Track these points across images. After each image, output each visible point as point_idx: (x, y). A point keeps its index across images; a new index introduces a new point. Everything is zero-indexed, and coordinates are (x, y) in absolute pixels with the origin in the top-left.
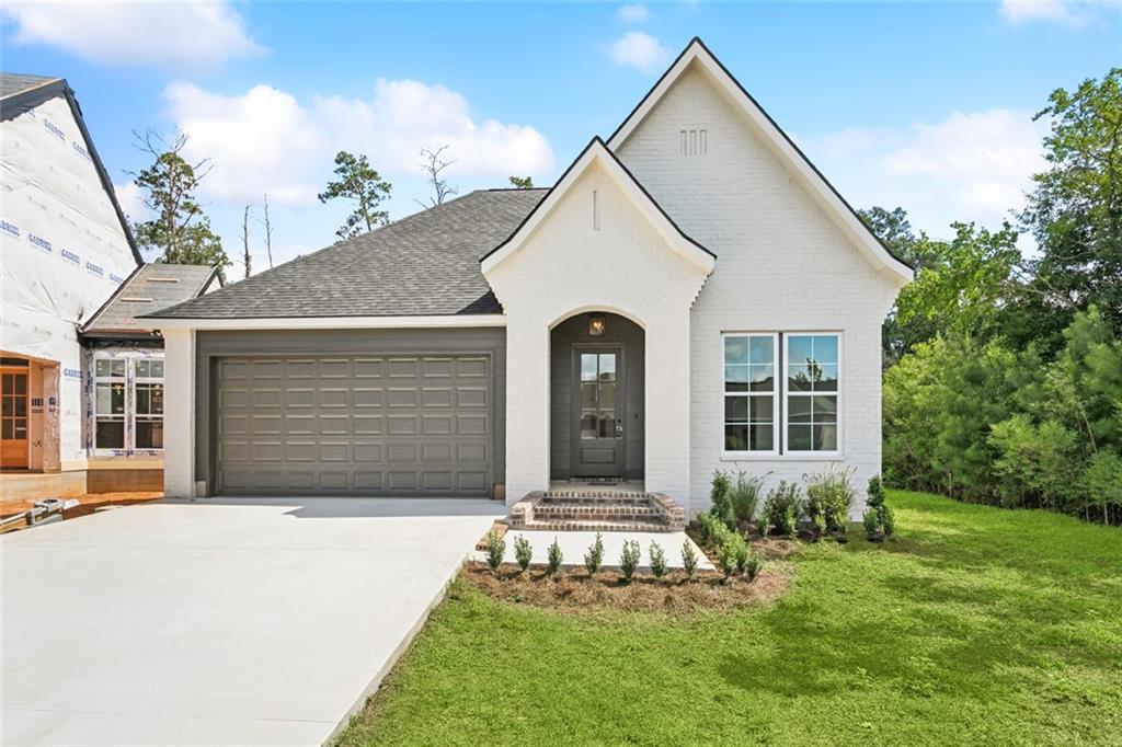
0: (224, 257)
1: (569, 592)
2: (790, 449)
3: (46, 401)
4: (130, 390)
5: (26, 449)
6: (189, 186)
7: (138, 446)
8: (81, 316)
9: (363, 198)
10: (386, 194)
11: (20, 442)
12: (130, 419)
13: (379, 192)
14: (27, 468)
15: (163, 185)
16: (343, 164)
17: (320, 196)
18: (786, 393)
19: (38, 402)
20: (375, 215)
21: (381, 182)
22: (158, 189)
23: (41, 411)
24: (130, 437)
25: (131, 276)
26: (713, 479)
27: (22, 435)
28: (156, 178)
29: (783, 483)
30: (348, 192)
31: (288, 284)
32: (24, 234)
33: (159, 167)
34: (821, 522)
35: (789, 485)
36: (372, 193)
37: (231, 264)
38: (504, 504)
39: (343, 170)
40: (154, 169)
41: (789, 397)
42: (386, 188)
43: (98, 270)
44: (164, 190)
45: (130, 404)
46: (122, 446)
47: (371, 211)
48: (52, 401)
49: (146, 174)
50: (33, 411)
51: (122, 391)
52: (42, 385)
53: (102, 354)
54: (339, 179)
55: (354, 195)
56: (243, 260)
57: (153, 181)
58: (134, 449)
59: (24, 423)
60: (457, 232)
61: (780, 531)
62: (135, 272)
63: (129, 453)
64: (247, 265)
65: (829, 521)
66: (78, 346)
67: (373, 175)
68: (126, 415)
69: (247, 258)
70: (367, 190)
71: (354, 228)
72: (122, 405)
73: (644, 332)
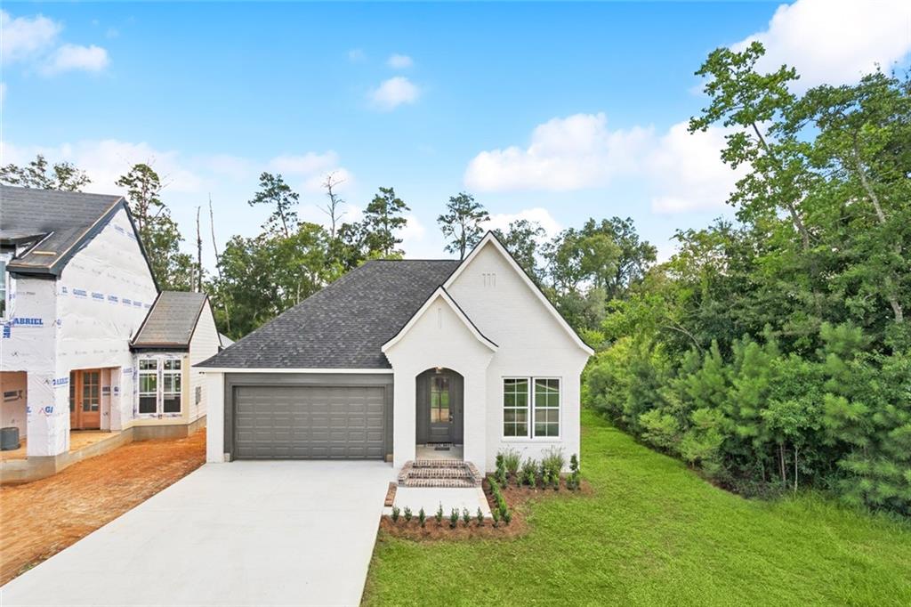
0: (179, 235)
1: (429, 533)
2: (536, 435)
3: (112, 389)
4: (160, 378)
5: (99, 416)
6: (155, 186)
7: (165, 411)
8: (131, 335)
9: (279, 204)
10: (296, 201)
11: (95, 413)
12: (160, 394)
13: (290, 199)
14: (99, 429)
15: (136, 186)
16: (265, 181)
17: (249, 202)
18: (534, 408)
19: (107, 389)
20: (288, 214)
21: (292, 193)
22: (132, 189)
23: (109, 394)
24: (160, 406)
25: (155, 302)
26: (496, 455)
27: (96, 409)
28: (132, 181)
29: (530, 458)
30: (268, 199)
31: (272, 341)
32: (106, 297)
33: (133, 174)
34: (546, 479)
35: (532, 461)
36: (285, 199)
37: (184, 240)
38: (392, 466)
39: (266, 184)
40: (130, 175)
41: (536, 410)
42: (295, 196)
43: (139, 304)
44: (137, 189)
45: (160, 386)
46: (155, 411)
47: (284, 212)
48: (116, 390)
49: (124, 178)
50: (104, 395)
51: (156, 378)
52: (110, 379)
53: (143, 357)
54: (262, 190)
55: (273, 201)
56: (197, 243)
57: (129, 182)
58: (163, 413)
59: (97, 401)
60: (362, 298)
61: (527, 482)
62: (157, 299)
63: (160, 416)
64: (199, 247)
65: (550, 478)
66: (130, 353)
67: (286, 188)
68: (157, 393)
69: (199, 242)
70: (282, 198)
71: (273, 224)
72: (155, 387)
73: (462, 378)
